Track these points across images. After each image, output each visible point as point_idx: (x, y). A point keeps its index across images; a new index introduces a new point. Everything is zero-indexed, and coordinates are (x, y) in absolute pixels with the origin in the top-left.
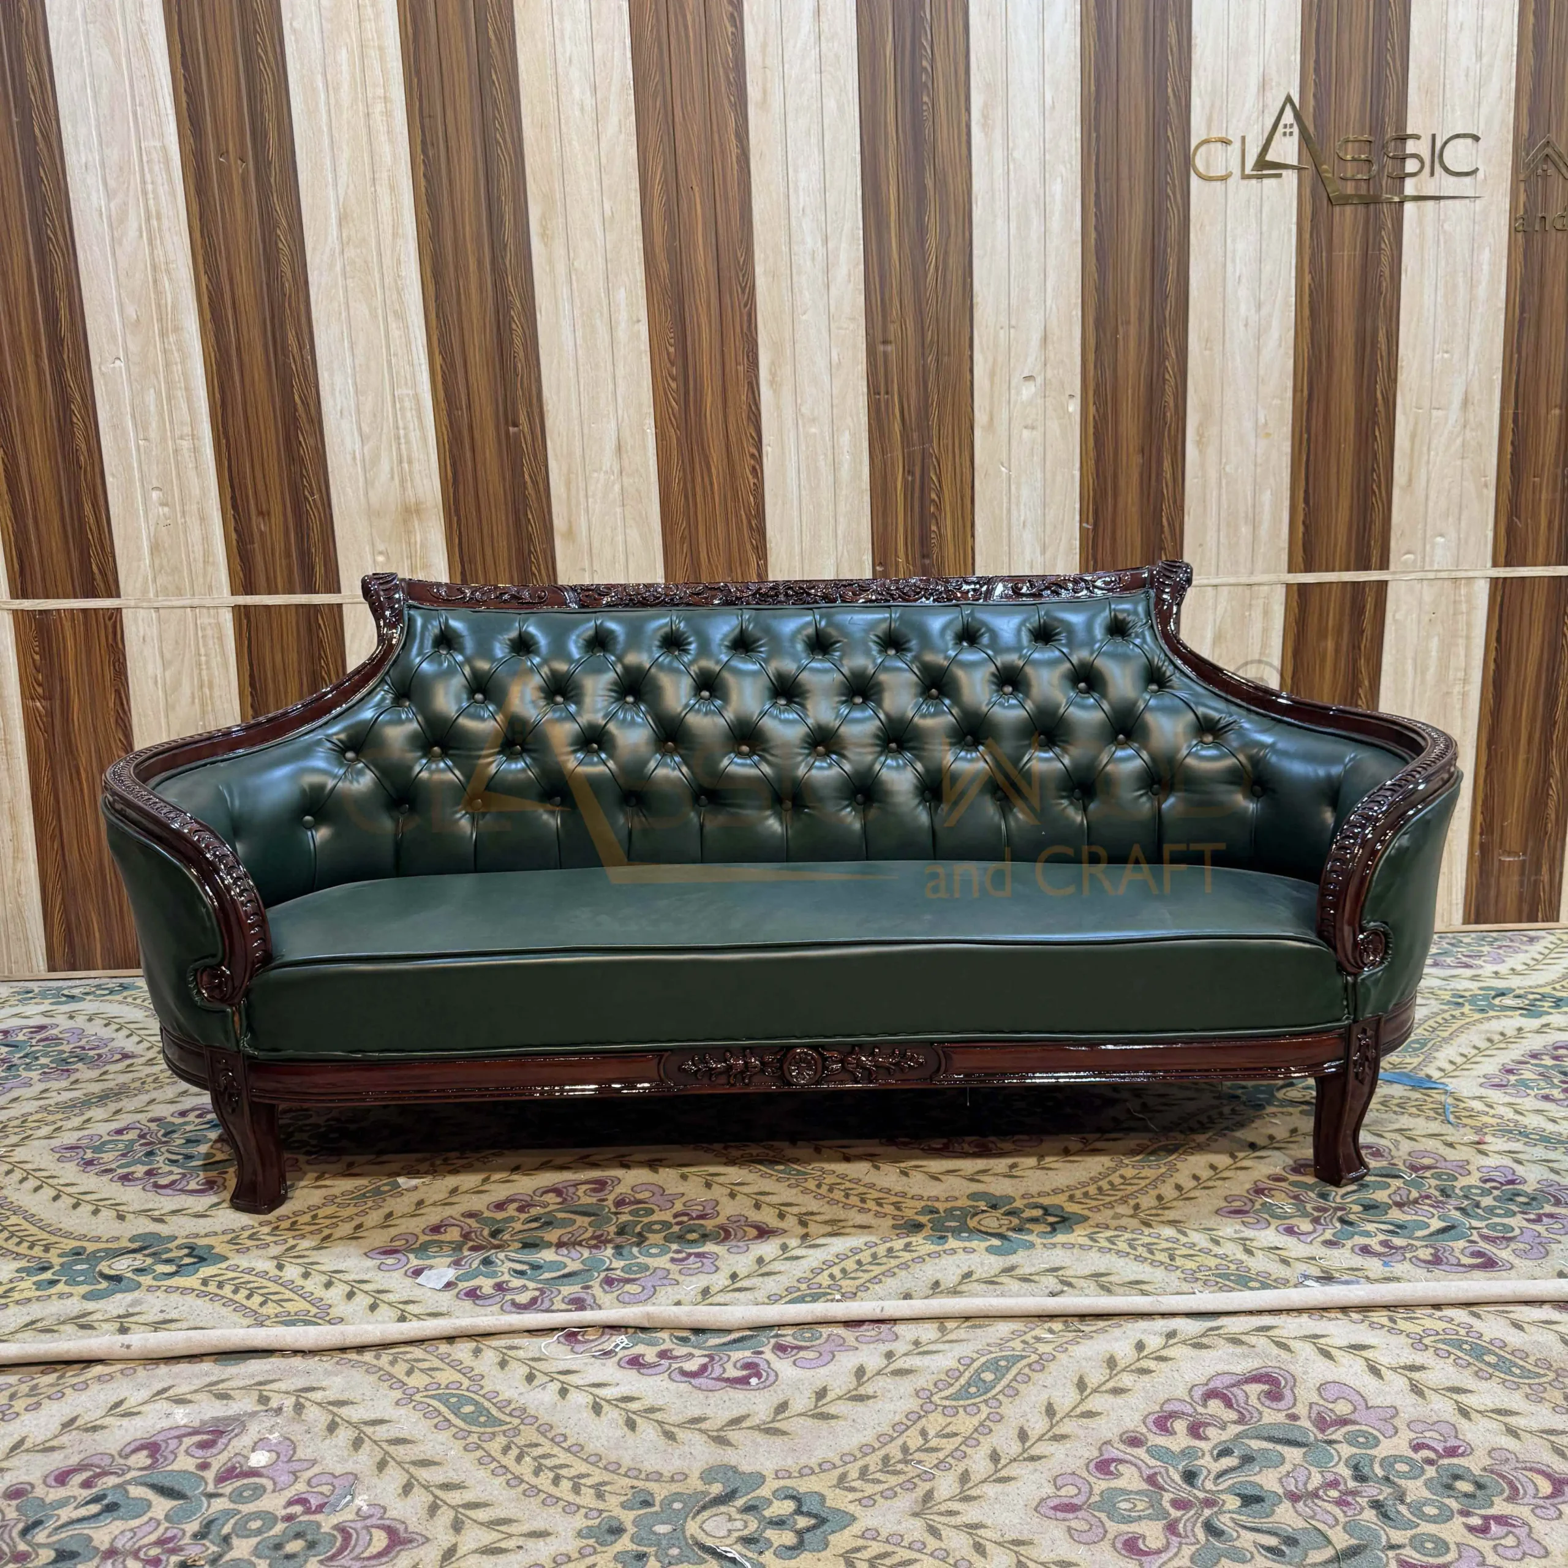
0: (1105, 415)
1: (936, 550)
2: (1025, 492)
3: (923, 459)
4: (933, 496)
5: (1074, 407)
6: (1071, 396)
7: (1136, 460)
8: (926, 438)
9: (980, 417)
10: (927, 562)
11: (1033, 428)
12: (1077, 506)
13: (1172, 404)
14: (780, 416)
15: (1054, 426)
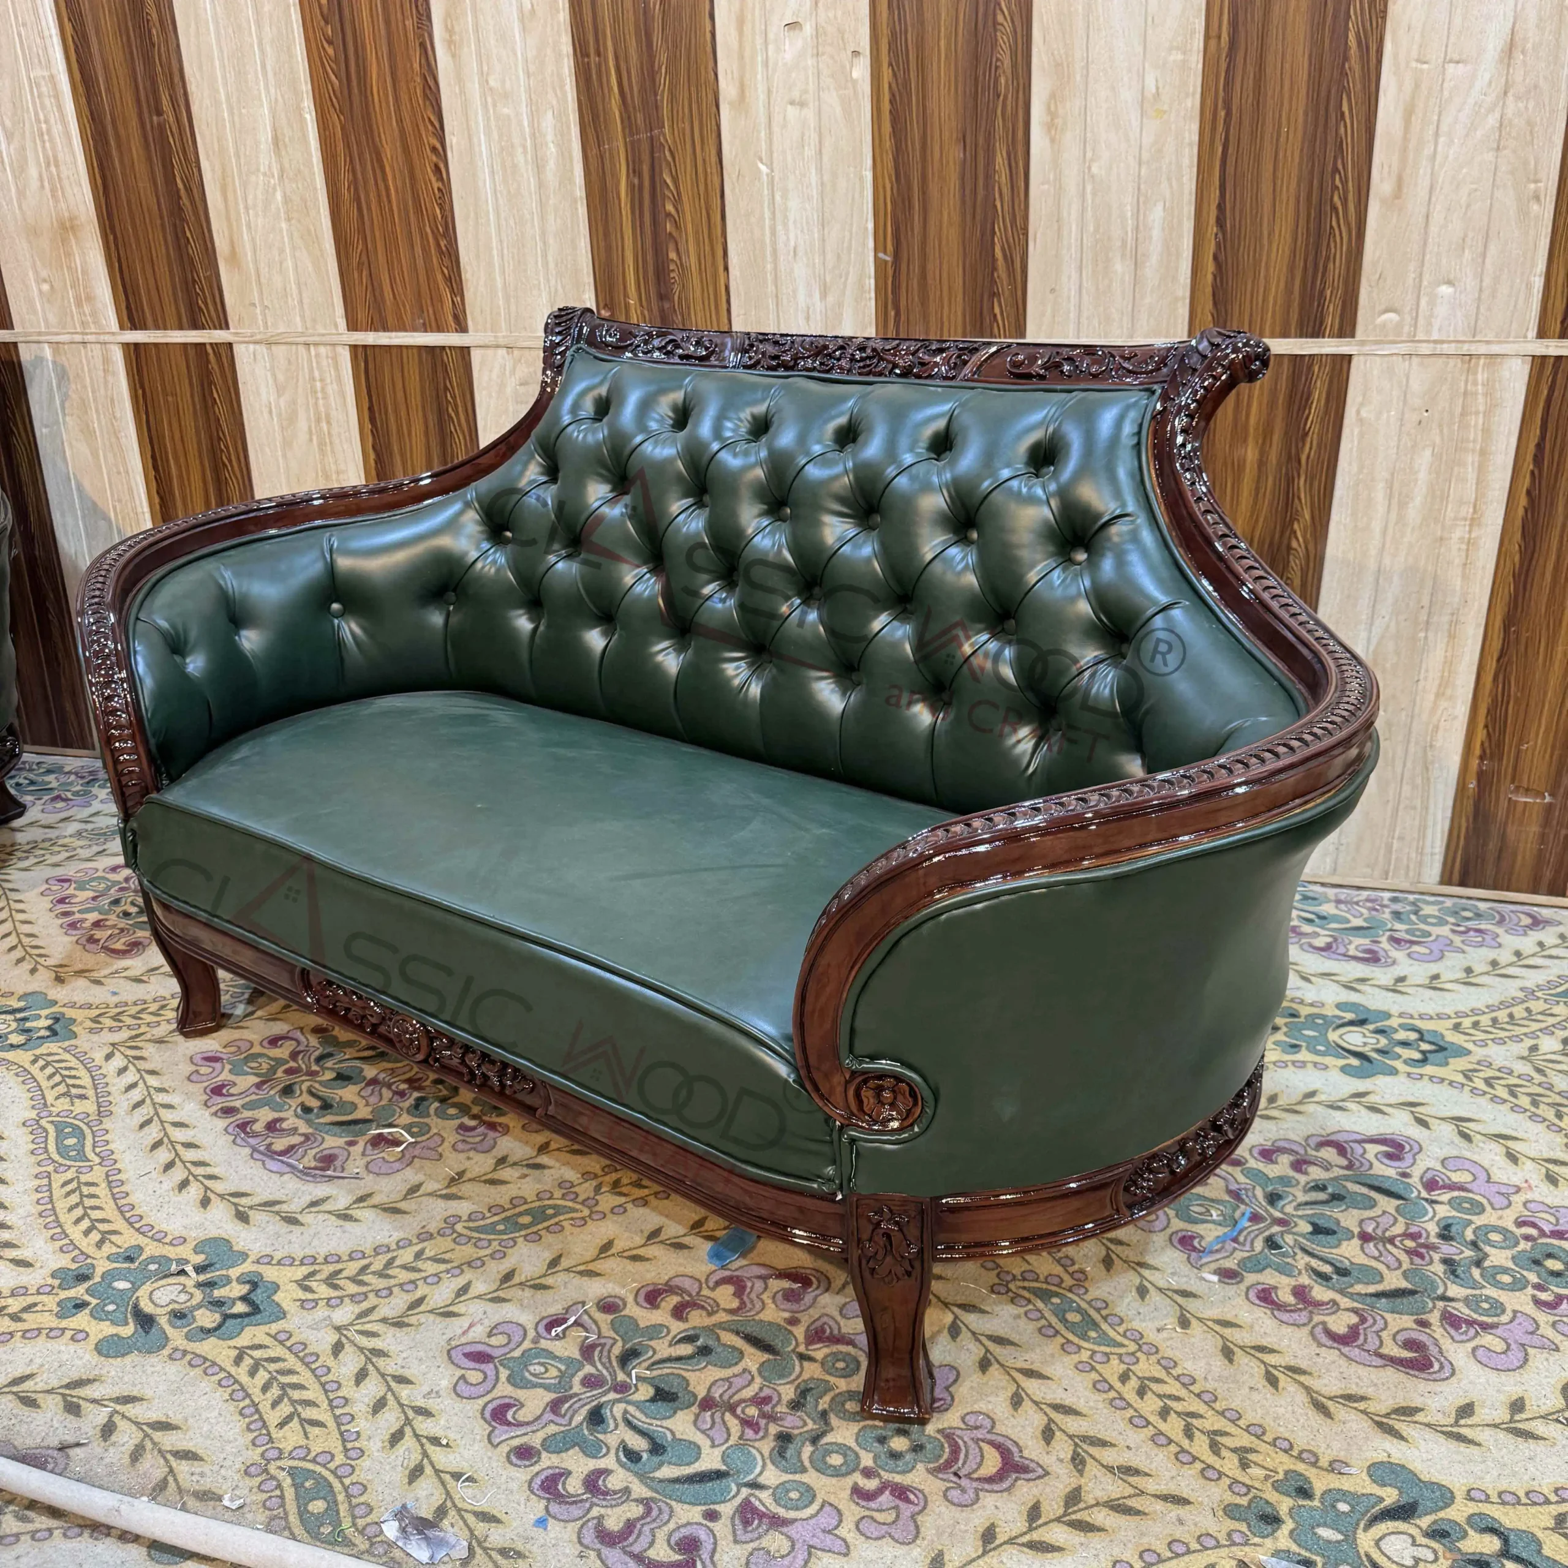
0: (907, 83)
1: (677, 289)
2: (793, 204)
3: (652, 153)
4: (670, 208)
5: (861, 71)
6: (856, 53)
7: (955, 153)
8: (654, 122)
9: (727, 88)
10: (667, 305)
11: (802, 104)
12: (870, 226)
13: (1007, 63)
14: (462, 92)
15: (832, 100)
